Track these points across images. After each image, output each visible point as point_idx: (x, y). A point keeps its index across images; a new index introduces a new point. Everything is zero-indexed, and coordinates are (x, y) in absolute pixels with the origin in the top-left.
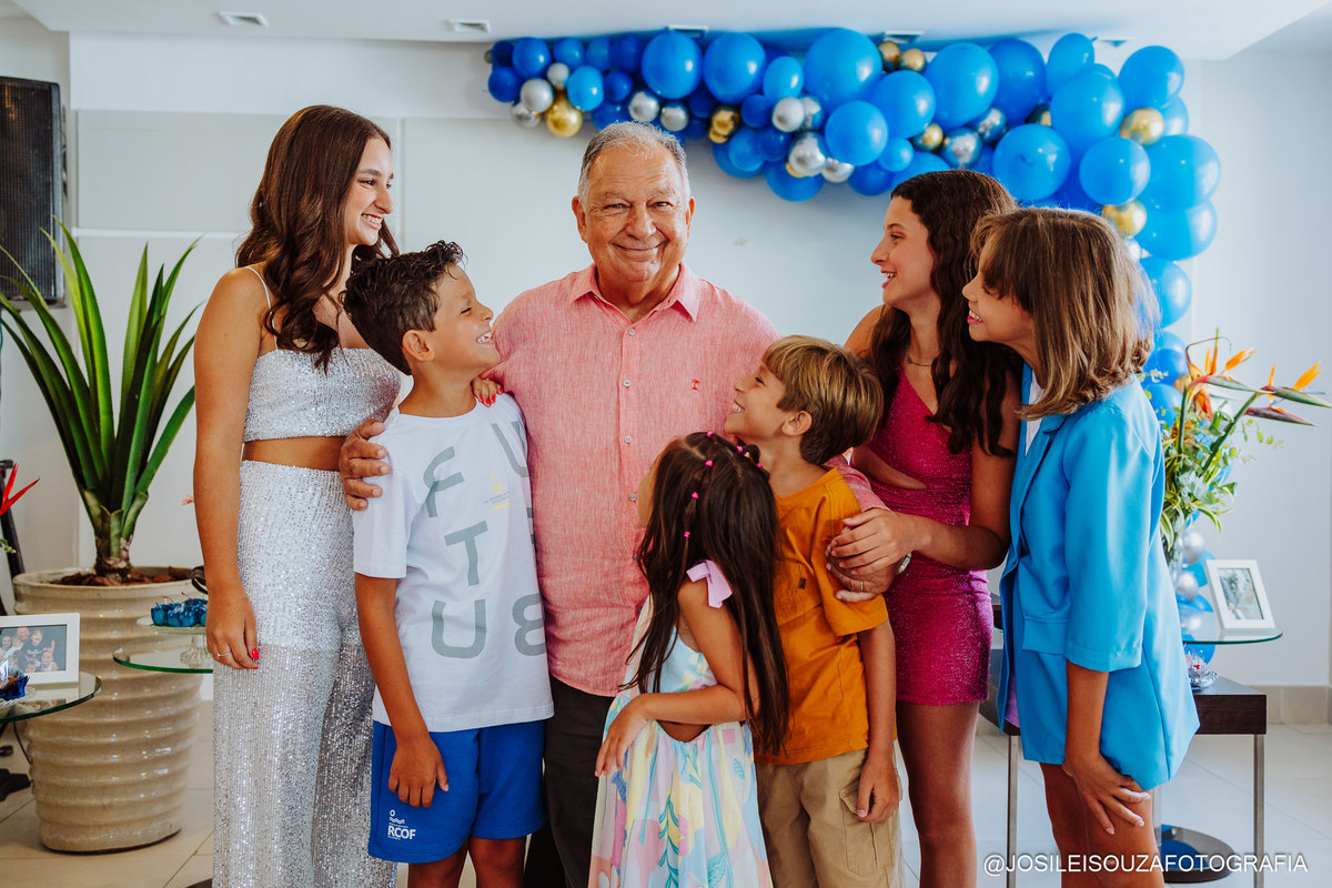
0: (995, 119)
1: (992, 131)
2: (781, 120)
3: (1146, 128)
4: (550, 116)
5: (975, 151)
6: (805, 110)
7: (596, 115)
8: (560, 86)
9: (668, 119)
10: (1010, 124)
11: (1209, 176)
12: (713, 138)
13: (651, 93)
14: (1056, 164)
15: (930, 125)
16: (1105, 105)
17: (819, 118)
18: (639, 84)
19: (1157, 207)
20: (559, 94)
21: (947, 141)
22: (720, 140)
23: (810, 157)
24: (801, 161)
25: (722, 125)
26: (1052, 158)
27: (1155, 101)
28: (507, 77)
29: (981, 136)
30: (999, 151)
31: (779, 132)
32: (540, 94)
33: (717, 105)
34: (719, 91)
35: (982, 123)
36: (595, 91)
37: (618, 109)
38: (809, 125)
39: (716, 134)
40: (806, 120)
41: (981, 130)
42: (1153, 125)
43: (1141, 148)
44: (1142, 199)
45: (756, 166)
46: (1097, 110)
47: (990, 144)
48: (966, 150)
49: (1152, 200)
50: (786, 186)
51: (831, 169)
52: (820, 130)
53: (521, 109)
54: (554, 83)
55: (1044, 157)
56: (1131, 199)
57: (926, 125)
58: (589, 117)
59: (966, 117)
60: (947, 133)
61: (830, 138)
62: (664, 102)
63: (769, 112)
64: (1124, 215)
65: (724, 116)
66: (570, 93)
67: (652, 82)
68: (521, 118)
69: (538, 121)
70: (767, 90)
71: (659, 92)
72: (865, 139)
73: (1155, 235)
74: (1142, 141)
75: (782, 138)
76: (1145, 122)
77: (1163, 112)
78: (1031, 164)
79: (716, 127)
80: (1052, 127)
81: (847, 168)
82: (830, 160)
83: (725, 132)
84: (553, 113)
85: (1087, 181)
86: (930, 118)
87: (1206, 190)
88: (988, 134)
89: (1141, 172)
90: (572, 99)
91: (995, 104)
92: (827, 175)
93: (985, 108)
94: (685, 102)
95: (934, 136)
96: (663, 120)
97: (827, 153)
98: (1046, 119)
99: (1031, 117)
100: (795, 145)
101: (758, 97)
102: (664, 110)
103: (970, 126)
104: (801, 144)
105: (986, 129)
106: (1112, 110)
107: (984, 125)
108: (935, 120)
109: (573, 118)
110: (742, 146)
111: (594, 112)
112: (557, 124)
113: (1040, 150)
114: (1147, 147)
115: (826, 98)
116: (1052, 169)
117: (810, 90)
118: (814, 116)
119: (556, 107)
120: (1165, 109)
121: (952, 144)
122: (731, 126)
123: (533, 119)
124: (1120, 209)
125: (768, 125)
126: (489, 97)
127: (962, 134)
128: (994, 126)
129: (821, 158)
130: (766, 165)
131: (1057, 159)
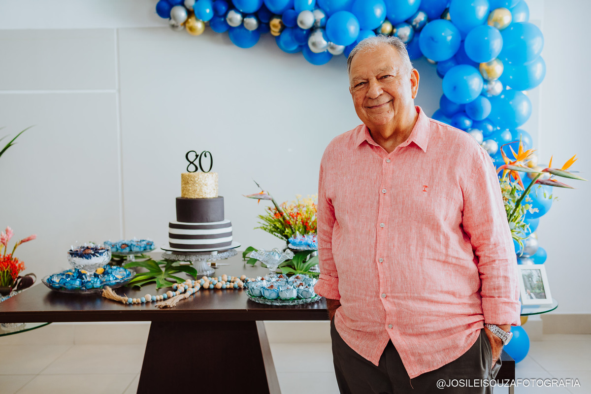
0: (421, 17)
1: (420, 23)
2: (302, 23)
3: (501, 20)
4: (187, 25)
5: (409, 35)
6: (315, 17)
7: (212, 23)
8: (191, 9)
9: (247, 24)
10: (430, 19)
11: (536, 45)
12: (273, 33)
13: (237, 11)
14: (451, 40)
15: (384, 22)
16: (478, 8)
17: (324, 20)
18: (231, 7)
19: (510, 63)
20: (190, 13)
21: (395, 30)
22: (277, 34)
23: (319, 42)
24: (314, 44)
25: (275, 26)
26: (449, 38)
27: (507, 4)
28: (165, 5)
29: (414, 27)
30: (422, 35)
31: (302, 30)
32: (180, 13)
33: (272, 15)
34: (272, 8)
35: (414, 20)
36: (208, 11)
37: (223, 19)
38: (319, 25)
39: (273, 31)
40: (315, 22)
41: (414, 24)
42: (504, 17)
43: (497, 31)
44: (500, 58)
45: (294, 48)
46: (473, 10)
47: (417, 31)
48: (405, 35)
49: (507, 59)
50: (312, 57)
51: (332, 48)
52: (323, 28)
53: (173, 22)
54: (188, 7)
55: (445, 38)
56: (494, 59)
57: (382, 22)
58: (208, 24)
59: (405, 17)
60: (394, 27)
61: (328, 32)
62: (245, 15)
63: (295, 19)
64: (491, 67)
65: (276, 22)
66: (196, 12)
67: (237, 6)
68: (173, 26)
69: (183, 27)
70: (296, 7)
71: (241, 11)
72: (346, 31)
73: (511, 77)
74: (499, 26)
75: (305, 32)
76: (500, 16)
77: (511, 10)
78: (437, 42)
79: (273, 28)
80: (450, 21)
81: (341, 48)
82: (329, 43)
83: (277, 30)
84: (189, 23)
85: (469, 51)
86: (384, 17)
87: (536, 52)
88: (418, 26)
89: (497, 44)
90: (197, 16)
91: (420, 9)
92: (331, 51)
93: (415, 11)
94: (256, 15)
95: (388, 27)
96: (245, 25)
97: (328, 40)
98: (449, 17)
99: (442, 15)
100: (311, 36)
101: (292, 11)
102: (245, 19)
103: (408, 22)
104: (313, 35)
105: (417, 23)
106: (482, 10)
107: (415, 21)
108: (387, 19)
109: (199, 26)
110: (286, 36)
111: (211, 21)
112: (191, 29)
113: (443, 34)
114: (502, 31)
115: (328, 10)
116: (449, 43)
117: (320, 6)
118: (321, 20)
119: (190, 20)
120: (513, 8)
121: (397, 32)
122: (280, 27)
123: (180, 26)
124: (489, 64)
125: (296, 26)
126: (157, 16)
127: (402, 27)
128: (421, 22)
129: (324, 43)
130: (300, 47)
131: (452, 38)
